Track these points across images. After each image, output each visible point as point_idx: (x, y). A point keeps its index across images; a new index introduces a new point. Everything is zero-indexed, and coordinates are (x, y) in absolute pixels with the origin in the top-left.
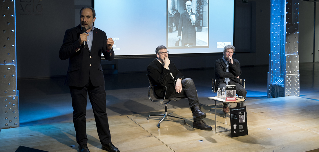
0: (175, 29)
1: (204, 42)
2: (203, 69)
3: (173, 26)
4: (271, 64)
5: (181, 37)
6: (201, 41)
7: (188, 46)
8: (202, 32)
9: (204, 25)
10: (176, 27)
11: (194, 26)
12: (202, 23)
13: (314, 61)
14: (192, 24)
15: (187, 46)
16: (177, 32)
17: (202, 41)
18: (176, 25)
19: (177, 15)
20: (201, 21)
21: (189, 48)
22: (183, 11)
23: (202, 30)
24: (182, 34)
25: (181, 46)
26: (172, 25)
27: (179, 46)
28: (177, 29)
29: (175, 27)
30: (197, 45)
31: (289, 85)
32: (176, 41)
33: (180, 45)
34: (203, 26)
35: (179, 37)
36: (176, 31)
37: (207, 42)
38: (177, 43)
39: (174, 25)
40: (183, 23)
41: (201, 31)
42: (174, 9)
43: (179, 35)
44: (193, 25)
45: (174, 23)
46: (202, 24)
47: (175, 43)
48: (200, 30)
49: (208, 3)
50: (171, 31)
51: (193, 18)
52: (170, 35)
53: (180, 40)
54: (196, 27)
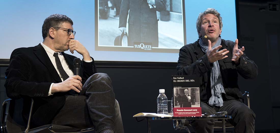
0: (112, 13)
1: (176, 42)
3: (109, 8)
5: (127, 30)
6: (169, 38)
7: (142, 46)
8: (170, 22)
9: (173, 9)
10: (115, 9)
11: (153, 10)
12: (171, 4)
14: (149, 5)
15: (140, 46)
16: (119, 18)
17: (171, 39)
18: (115, 6)
20: (168, 1)
21: (143, 51)
23: (172, 19)
24: (127, 24)
25: (127, 46)
26: (107, 5)
27: (123, 46)
28: (117, 14)
29: (113, 9)
30: (160, 47)
32: (117, 36)
33: (125, 44)
34: (171, 11)
35: (122, 29)
36: (115, 16)
37: (182, 41)
38: (118, 41)
39: (110, 5)
40: (129, 2)
41: (168, 20)
43: (122, 24)
44: (151, 7)
45: (111, 2)
46: (169, 6)
47: (114, 39)
48: (166, 17)
50: (105, 16)
52: (102, 25)
53: (123, 34)
54: (158, 13)
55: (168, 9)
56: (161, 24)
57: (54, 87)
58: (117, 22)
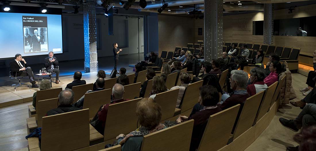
2: (67, 61)
4: (85, 57)
5: (32, 48)
6: (44, 49)
7: (36, 51)
8: (44, 44)
11: (39, 42)
12: (44, 40)
13: (139, 52)
18: (29, 42)
19: (30, 37)
20: (43, 39)
22: (33, 35)
28: (30, 44)
31: (92, 67)
33: (32, 51)
37: (47, 49)
38: (30, 51)
39: (27, 42)
40: (33, 41)
42: (27, 34)
43: (31, 46)
47: (29, 50)
48: (43, 43)
49: (47, 30)
50: (26, 45)
51: (39, 38)
52: (26, 47)
53: (31, 49)
54: (41, 42)
55: (43, 41)
56: (42, 45)
57: (20, 70)
58: (30, 46)
